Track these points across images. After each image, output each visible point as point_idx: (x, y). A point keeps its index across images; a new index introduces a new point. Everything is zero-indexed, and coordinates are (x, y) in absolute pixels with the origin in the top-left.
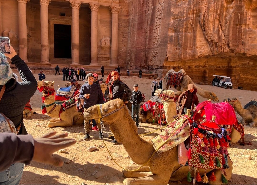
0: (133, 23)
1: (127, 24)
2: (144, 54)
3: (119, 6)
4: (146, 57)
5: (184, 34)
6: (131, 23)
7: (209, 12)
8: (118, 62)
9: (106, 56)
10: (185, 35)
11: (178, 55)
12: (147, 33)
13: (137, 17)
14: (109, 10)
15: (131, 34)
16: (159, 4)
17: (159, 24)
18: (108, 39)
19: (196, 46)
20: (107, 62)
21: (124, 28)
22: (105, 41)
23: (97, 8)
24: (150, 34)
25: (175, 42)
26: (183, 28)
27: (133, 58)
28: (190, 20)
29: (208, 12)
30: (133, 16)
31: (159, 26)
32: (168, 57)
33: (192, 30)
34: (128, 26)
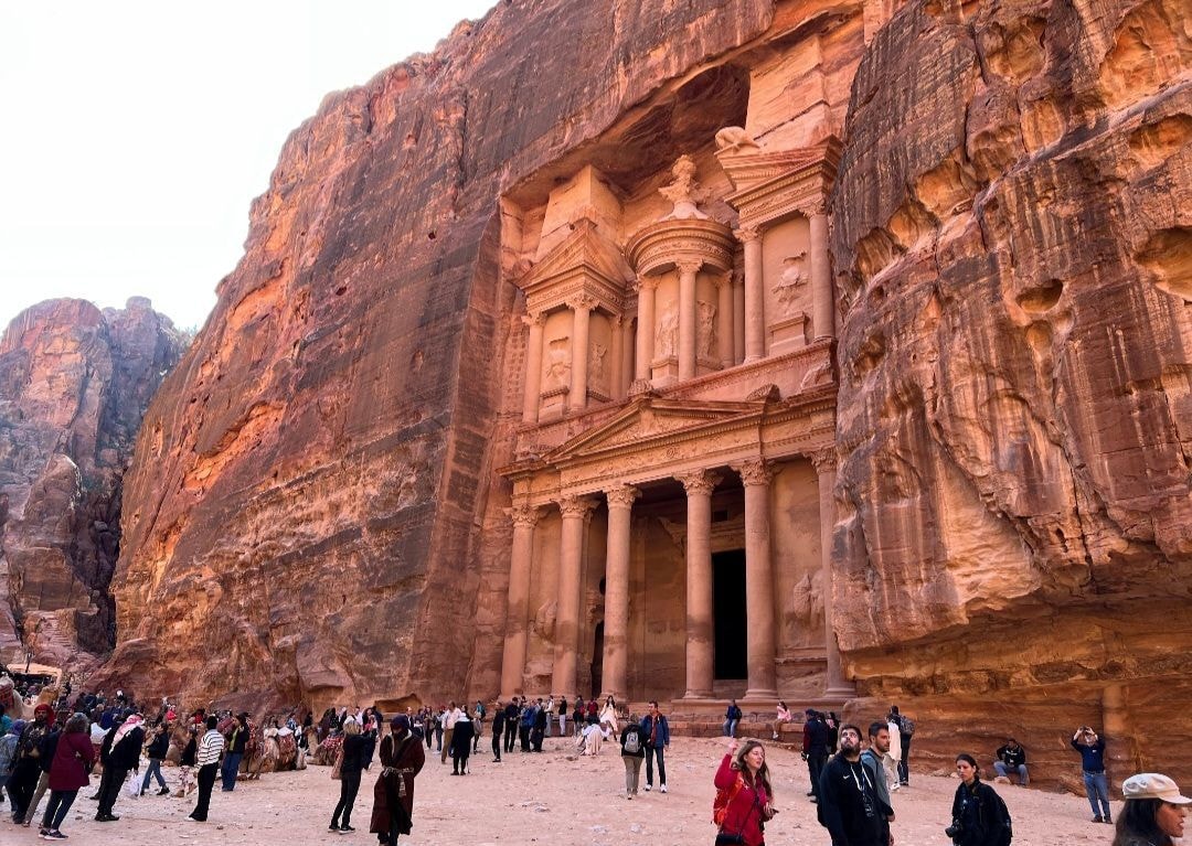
5: (876, 511)
7: (949, 381)
10: (882, 513)
11: (870, 617)
19: (945, 556)
20: (816, 684)
22: (808, 589)
25: (853, 557)
26: (868, 482)
28: (891, 440)
29: (947, 383)
32: (839, 634)
33: (916, 483)
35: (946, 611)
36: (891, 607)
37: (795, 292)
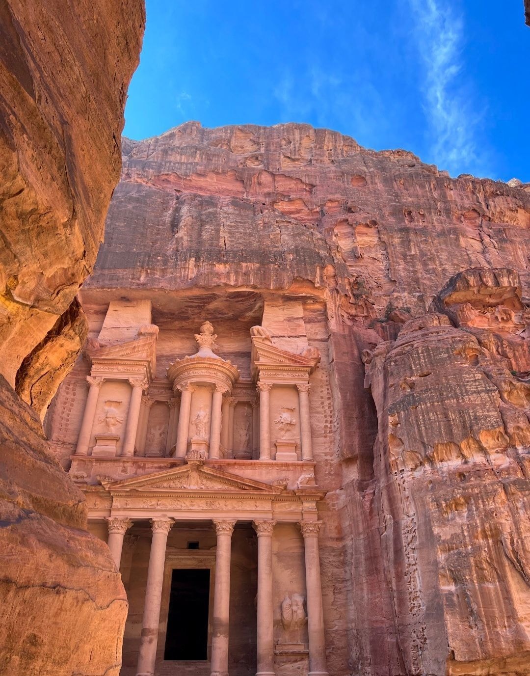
0: (354, 557)
1: (342, 558)
2: (394, 640)
3: (318, 520)
4: (399, 650)
5: (477, 587)
6: (349, 556)
7: (521, 532)
8: (328, 664)
9: (296, 649)
10: (481, 588)
11: (477, 643)
12: (390, 582)
13: (361, 542)
14: (297, 529)
15: (352, 584)
16: (406, 517)
17: (414, 563)
18: (299, 599)
19: (517, 615)
20: (299, 668)
21: (336, 570)
22: (291, 605)
23: (270, 528)
24: (397, 586)
25: (460, 608)
26: (471, 571)
27: (367, 653)
28: (483, 552)
29: (519, 533)
30: (352, 539)
31: (414, 567)
32: (455, 651)
33: (495, 576)
34: (344, 563)
35: (522, 643)
36: (491, 639)
37: (289, 427)
